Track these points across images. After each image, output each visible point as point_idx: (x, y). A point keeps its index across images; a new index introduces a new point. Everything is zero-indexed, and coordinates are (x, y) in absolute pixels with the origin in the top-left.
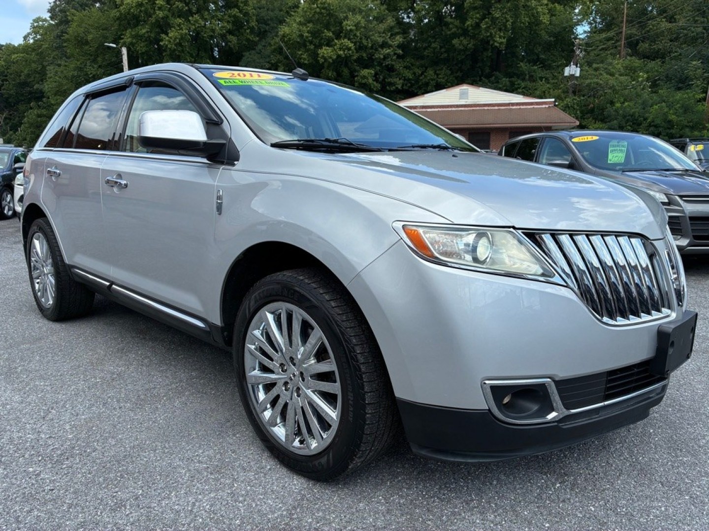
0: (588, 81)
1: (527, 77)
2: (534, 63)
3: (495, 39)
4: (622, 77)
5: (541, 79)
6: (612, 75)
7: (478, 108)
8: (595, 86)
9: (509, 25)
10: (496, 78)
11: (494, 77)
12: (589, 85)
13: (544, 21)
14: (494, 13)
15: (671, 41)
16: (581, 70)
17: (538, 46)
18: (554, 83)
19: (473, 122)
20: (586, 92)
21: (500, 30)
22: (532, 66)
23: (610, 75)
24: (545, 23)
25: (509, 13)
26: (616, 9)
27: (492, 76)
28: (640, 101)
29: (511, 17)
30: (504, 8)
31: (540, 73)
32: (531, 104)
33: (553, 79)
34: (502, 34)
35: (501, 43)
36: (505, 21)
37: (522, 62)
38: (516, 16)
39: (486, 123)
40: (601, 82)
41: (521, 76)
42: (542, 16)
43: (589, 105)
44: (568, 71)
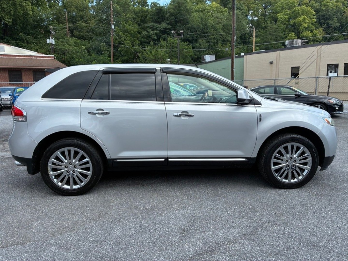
0: (60, 47)
1: (25, 41)
2: (28, 35)
3: (5, 19)
4: (75, 47)
5: (33, 43)
6: (70, 45)
7: (12, 57)
8: (64, 50)
9: (12, 12)
10: (7, 40)
11: (6, 39)
12: (60, 49)
13: (30, 14)
14: (2, 5)
15: (88, 32)
16: (55, 41)
17: (28, 26)
18: (41, 46)
19: (11, 65)
20: (59, 52)
21: (7, 15)
22: (28, 36)
23: (69, 45)
24: (31, 15)
25: (11, 7)
26: (60, 13)
27: (5, 39)
28: (86, 59)
29: (12, 9)
30: (8, 3)
31: (31, 40)
32: (42, 57)
33: (40, 44)
34: (9, 17)
35: (9, 22)
36: (9, 10)
37: (21, 33)
38: (16, 9)
39: (19, 65)
40: (66, 48)
41: (22, 40)
42: (29, 11)
43: (62, 59)
44: (48, 41)
